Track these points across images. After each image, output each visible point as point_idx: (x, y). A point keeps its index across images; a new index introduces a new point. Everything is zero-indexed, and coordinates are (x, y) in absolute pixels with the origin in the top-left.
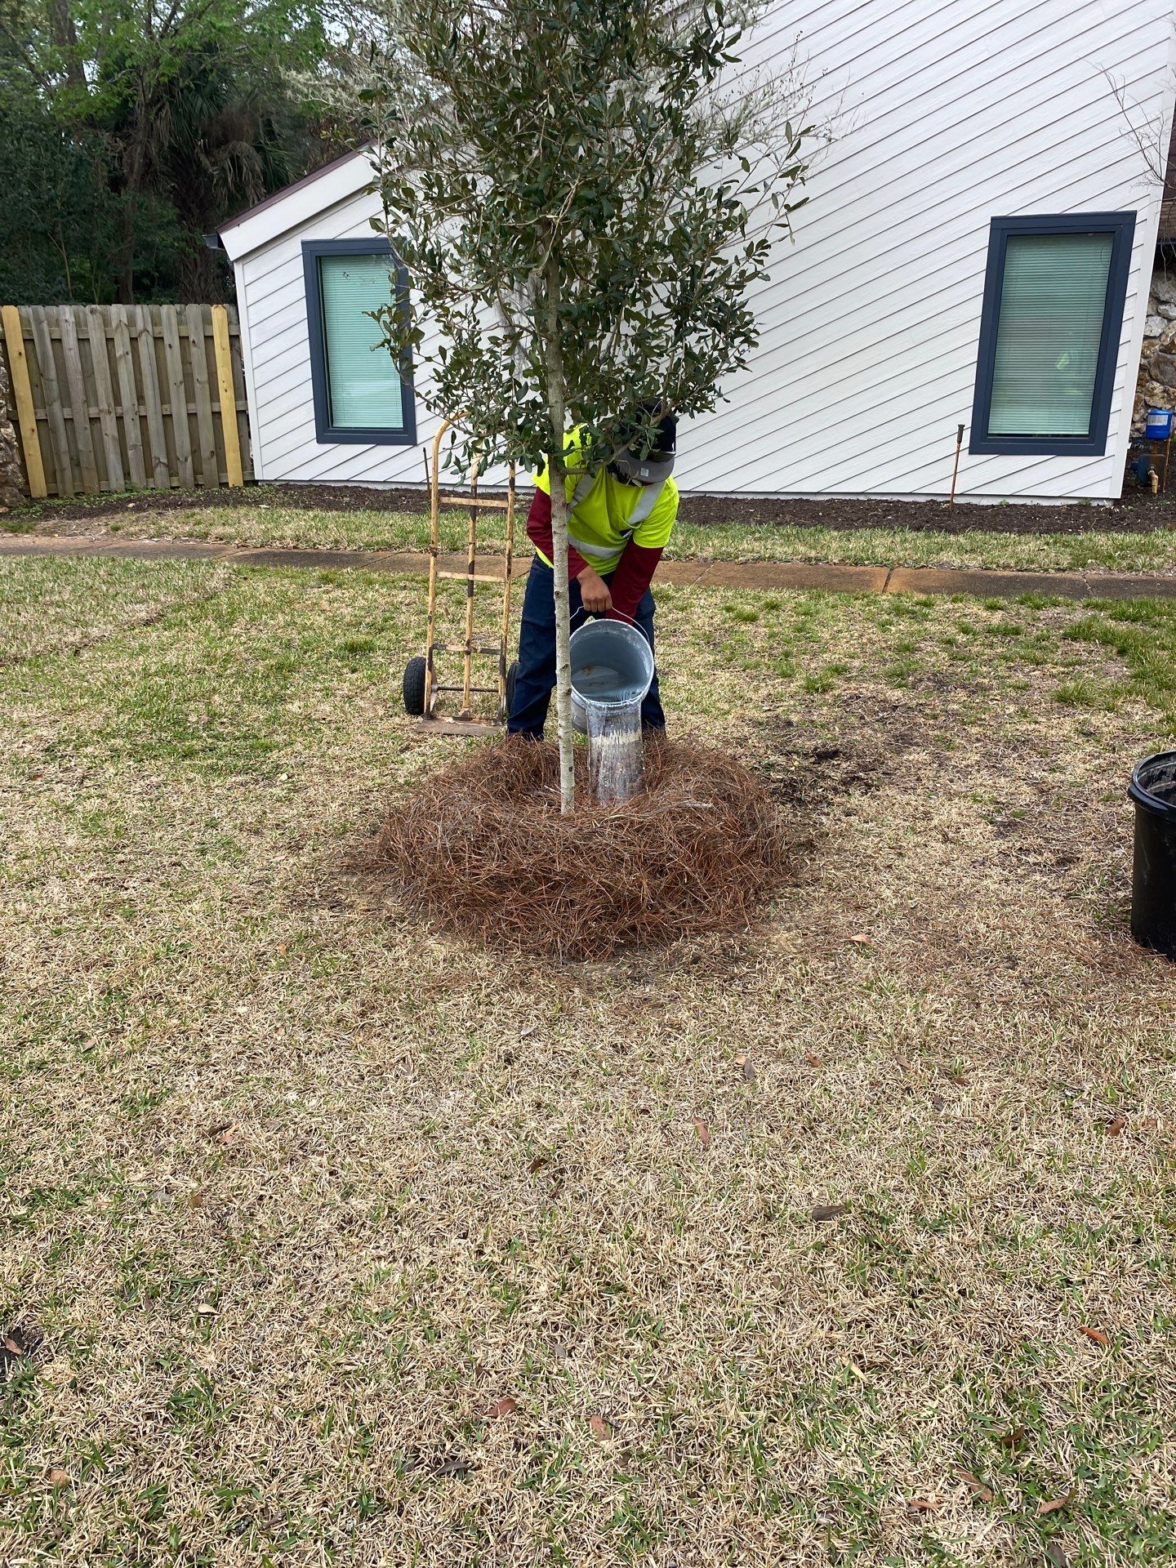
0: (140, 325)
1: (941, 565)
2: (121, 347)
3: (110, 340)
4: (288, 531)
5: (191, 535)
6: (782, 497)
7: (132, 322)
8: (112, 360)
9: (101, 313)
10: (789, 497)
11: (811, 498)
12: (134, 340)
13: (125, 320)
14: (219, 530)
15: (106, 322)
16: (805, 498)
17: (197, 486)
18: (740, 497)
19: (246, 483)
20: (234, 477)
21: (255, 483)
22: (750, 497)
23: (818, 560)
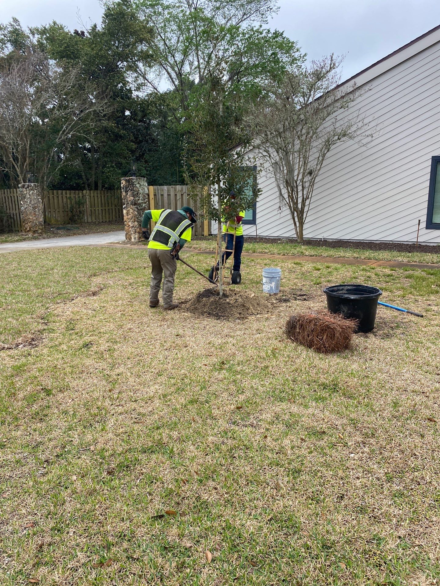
0: (184, 191)
1: (395, 260)
2: (179, 197)
3: (176, 195)
4: (212, 247)
5: (187, 247)
6: (365, 241)
7: (182, 190)
8: (176, 200)
9: (174, 188)
10: (367, 241)
11: (374, 242)
12: (182, 195)
13: (180, 189)
14: (195, 246)
15: (175, 190)
16: (372, 242)
17: (195, 235)
18: (352, 241)
19: (209, 235)
20: (206, 233)
21: (212, 235)
22: (355, 241)
23: (357, 258)
